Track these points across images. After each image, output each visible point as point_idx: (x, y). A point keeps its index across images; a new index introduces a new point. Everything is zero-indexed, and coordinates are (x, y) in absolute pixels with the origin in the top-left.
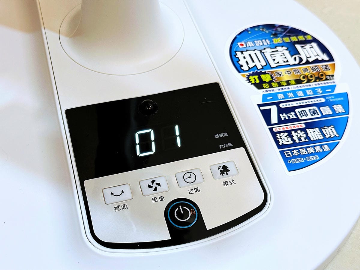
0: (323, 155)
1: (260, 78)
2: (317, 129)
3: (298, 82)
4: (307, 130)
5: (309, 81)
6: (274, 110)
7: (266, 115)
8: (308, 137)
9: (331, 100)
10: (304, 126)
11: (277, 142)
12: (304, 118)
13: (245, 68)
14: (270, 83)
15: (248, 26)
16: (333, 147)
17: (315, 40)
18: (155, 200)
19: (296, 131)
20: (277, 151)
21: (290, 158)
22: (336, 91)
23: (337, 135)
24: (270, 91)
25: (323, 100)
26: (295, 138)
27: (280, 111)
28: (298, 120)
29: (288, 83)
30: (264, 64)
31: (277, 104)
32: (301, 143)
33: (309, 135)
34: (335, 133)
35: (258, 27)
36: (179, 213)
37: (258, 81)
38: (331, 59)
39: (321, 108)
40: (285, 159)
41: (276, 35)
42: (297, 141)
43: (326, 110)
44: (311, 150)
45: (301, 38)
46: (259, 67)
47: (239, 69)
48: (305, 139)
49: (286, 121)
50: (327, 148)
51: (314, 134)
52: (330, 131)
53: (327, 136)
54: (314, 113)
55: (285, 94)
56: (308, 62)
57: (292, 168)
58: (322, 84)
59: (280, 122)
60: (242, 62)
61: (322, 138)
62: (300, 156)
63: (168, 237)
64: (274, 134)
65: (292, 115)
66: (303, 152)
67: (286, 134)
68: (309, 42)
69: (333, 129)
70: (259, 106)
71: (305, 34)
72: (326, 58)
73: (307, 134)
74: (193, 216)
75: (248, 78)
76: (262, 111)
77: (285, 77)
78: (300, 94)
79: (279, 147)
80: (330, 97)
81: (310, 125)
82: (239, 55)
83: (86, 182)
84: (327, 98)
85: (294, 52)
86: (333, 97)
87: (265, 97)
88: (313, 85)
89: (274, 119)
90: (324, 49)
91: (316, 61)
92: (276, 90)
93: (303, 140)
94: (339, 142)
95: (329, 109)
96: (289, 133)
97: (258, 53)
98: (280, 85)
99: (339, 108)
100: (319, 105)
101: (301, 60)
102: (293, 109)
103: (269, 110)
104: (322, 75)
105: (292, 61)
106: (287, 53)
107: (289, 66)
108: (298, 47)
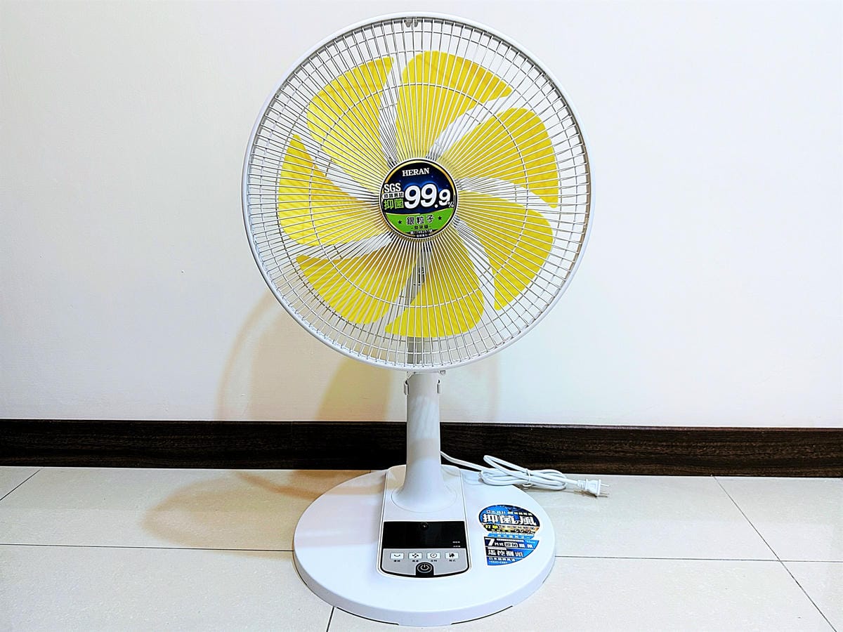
0: (510, 562)
1: (491, 527)
2: (513, 552)
3: (512, 531)
4: (507, 551)
5: (519, 532)
6: (493, 540)
7: (487, 542)
8: (505, 554)
10: (506, 549)
12: (508, 546)
13: (486, 521)
14: (496, 530)
15: (496, 504)
16: (517, 560)
17: (533, 516)
18: (414, 561)
19: (500, 550)
20: (486, 556)
22: (532, 539)
23: (523, 556)
24: (495, 533)
25: (523, 541)
26: (498, 553)
27: (496, 541)
28: (504, 546)
29: (507, 531)
30: (497, 521)
31: (496, 538)
32: (500, 555)
36: (423, 567)
37: (489, 527)
38: (538, 525)
40: (488, 560)
41: (510, 511)
43: (522, 545)
44: (504, 559)
45: (525, 514)
46: (494, 522)
47: (481, 520)
49: (497, 546)
51: (510, 553)
52: (518, 554)
53: (517, 556)
54: (515, 545)
55: (502, 535)
56: (523, 524)
58: (526, 535)
59: (493, 545)
60: (485, 519)
61: (514, 556)
63: (415, 574)
64: (487, 550)
65: (502, 544)
66: (500, 559)
67: (494, 551)
68: (528, 516)
69: (521, 553)
70: (485, 537)
71: (528, 512)
72: (535, 524)
73: (506, 553)
74: (429, 570)
75: (484, 525)
76: (485, 540)
78: (511, 537)
79: (487, 554)
81: (509, 550)
82: (485, 515)
83: (384, 549)
84: (526, 541)
85: (517, 518)
86: (529, 541)
87: (490, 534)
88: (520, 534)
89: (491, 544)
90: (536, 520)
91: (529, 525)
92: (498, 533)
93: (502, 555)
94: (522, 559)
95: (524, 545)
96: (496, 551)
97: (496, 517)
98: (501, 531)
99: (530, 546)
100: (519, 543)
101: (520, 522)
102: (503, 542)
103: (490, 540)
104: (528, 531)
105: (514, 522)
106: (513, 519)
107: (511, 524)
108: (521, 517)
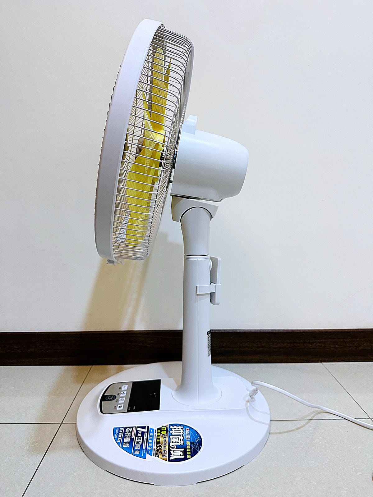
0: (116, 440)
2: (129, 441)
4: (130, 438)
9: (143, 451)
10: (132, 437)
11: (128, 427)
12: (137, 438)
16: (118, 444)
19: (131, 434)
21: (119, 429)
23: (123, 447)
26: (128, 433)
28: (136, 436)
31: (147, 432)
33: (127, 438)
34: (125, 446)
35: (198, 433)
37: (162, 429)
38: (169, 460)
39: (140, 446)
40: (119, 428)
42: (126, 433)
43: (138, 447)
44: (120, 436)
48: (126, 436)
50: (118, 441)
51: (127, 440)
53: (124, 443)
54: (138, 443)
57: (115, 429)
61: (124, 441)
62: (119, 432)
66: (120, 434)
67: (131, 431)
69: (127, 446)
70: (148, 427)
75: (165, 426)
76: (145, 427)
77: (162, 439)
80: (145, 451)
81: (132, 440)
84: (145, 450)
86: (145, 452)
93: (125, 435)
94: (120, 446)
95: (138, 448)
99: (137, 452)
100: (142, 446)
103: (145, 429)
104: (160, 453)
107: (169, 442)
